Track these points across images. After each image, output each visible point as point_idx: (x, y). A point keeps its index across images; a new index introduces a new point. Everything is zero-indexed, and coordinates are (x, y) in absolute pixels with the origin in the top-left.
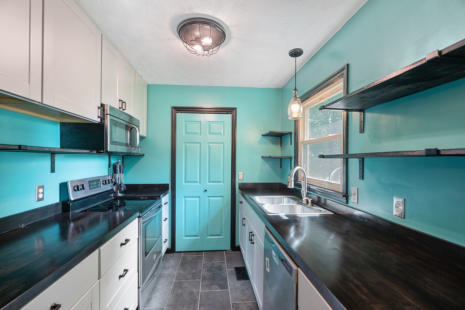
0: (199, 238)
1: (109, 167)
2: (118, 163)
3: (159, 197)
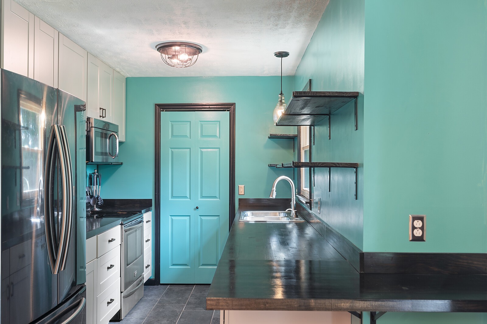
0: (189, 267)
3: (140, 211)
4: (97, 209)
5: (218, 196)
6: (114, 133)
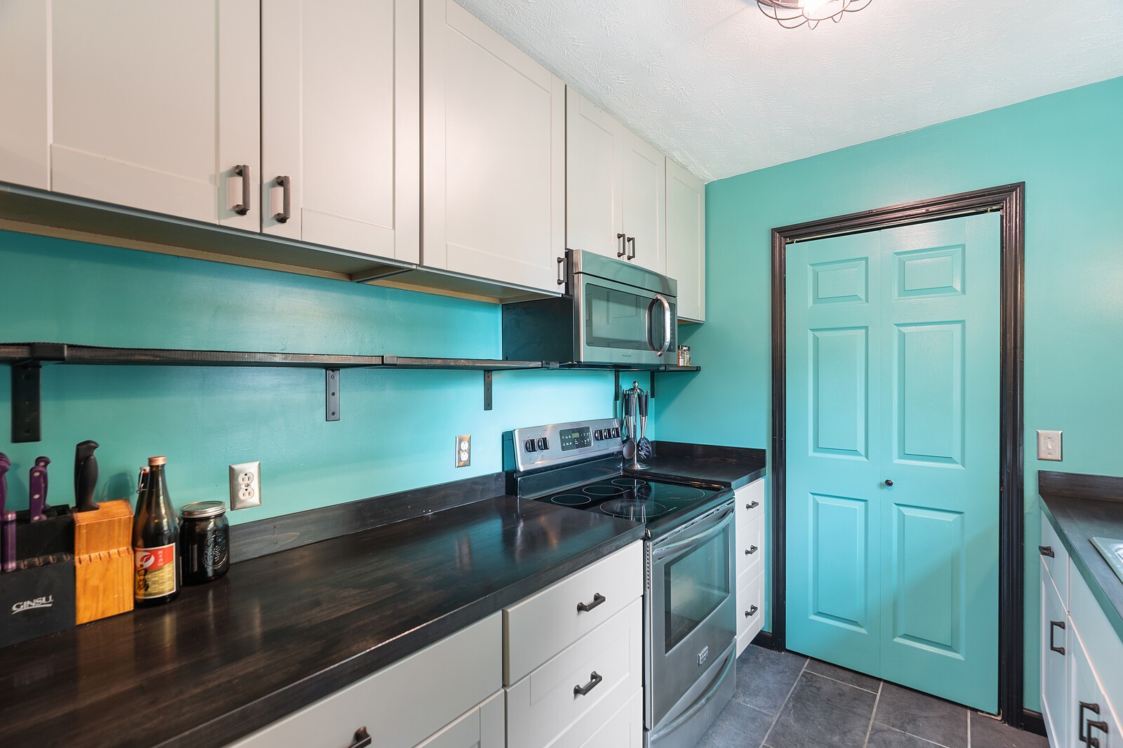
0: (863, 631)
1: (616, 398)
2: (633, 389)
3: (728, 485)
4: (639, 467)
5: (957, 458)
6: (659, 297)
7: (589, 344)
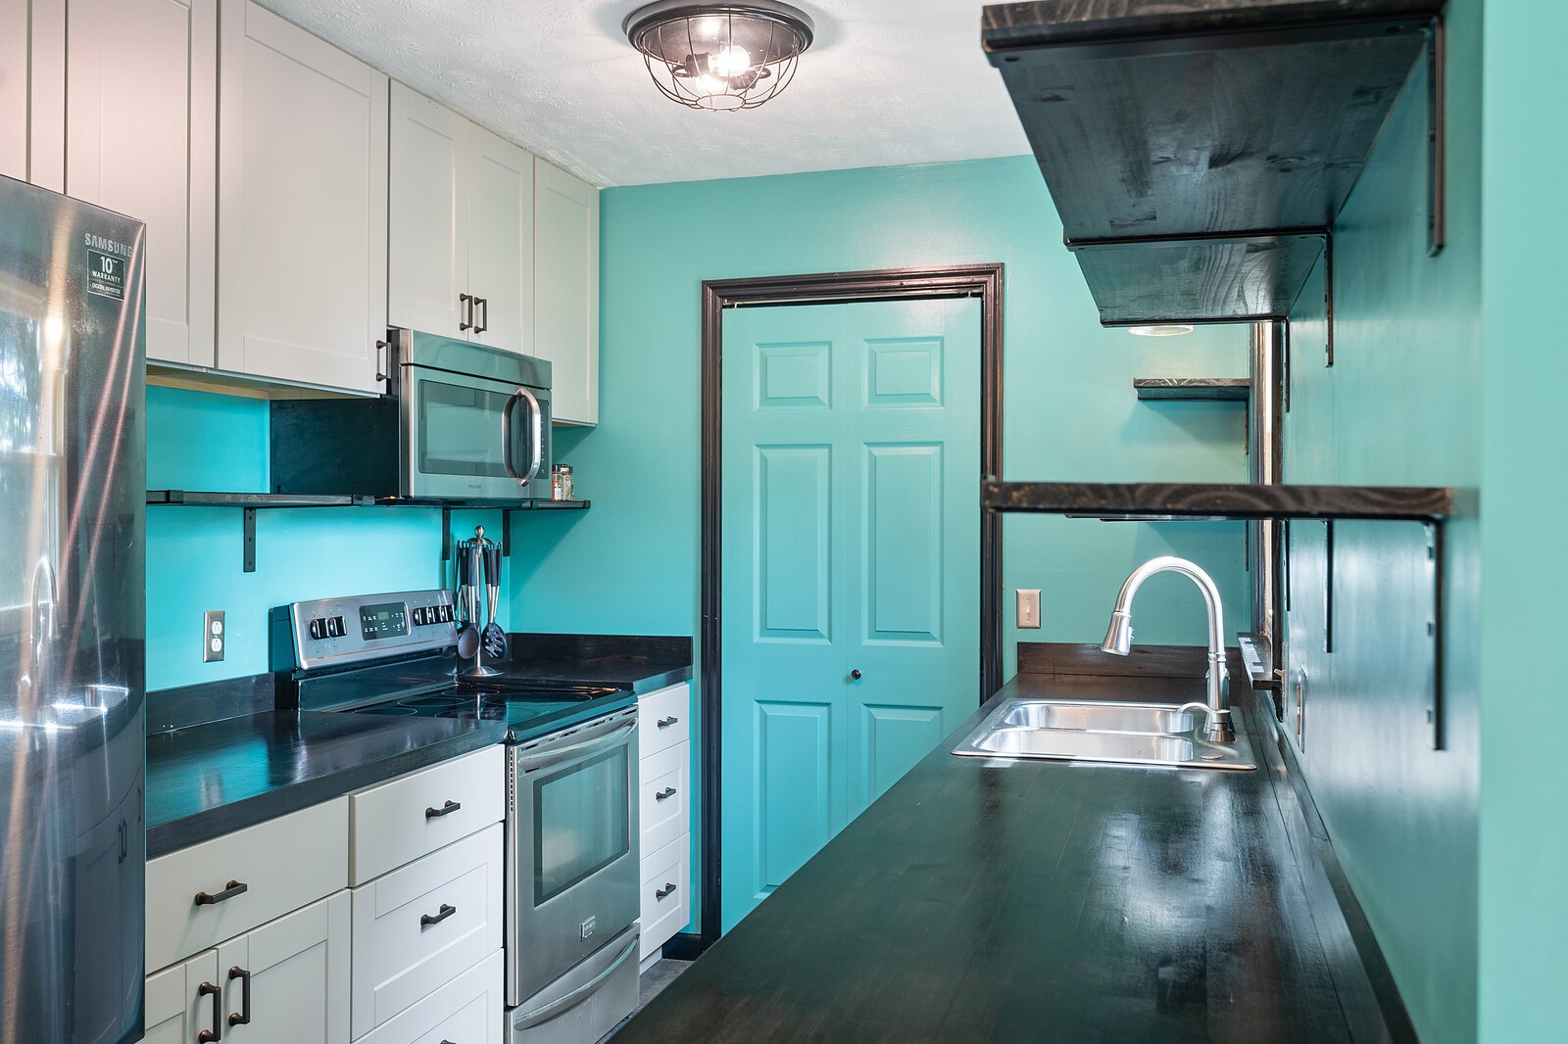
1: (445, 555)
2: (475, 540)
3: (629, 687)
4: (485, 672)
5: (935, 632)
6: (524, 391)
7: (422, 469)
